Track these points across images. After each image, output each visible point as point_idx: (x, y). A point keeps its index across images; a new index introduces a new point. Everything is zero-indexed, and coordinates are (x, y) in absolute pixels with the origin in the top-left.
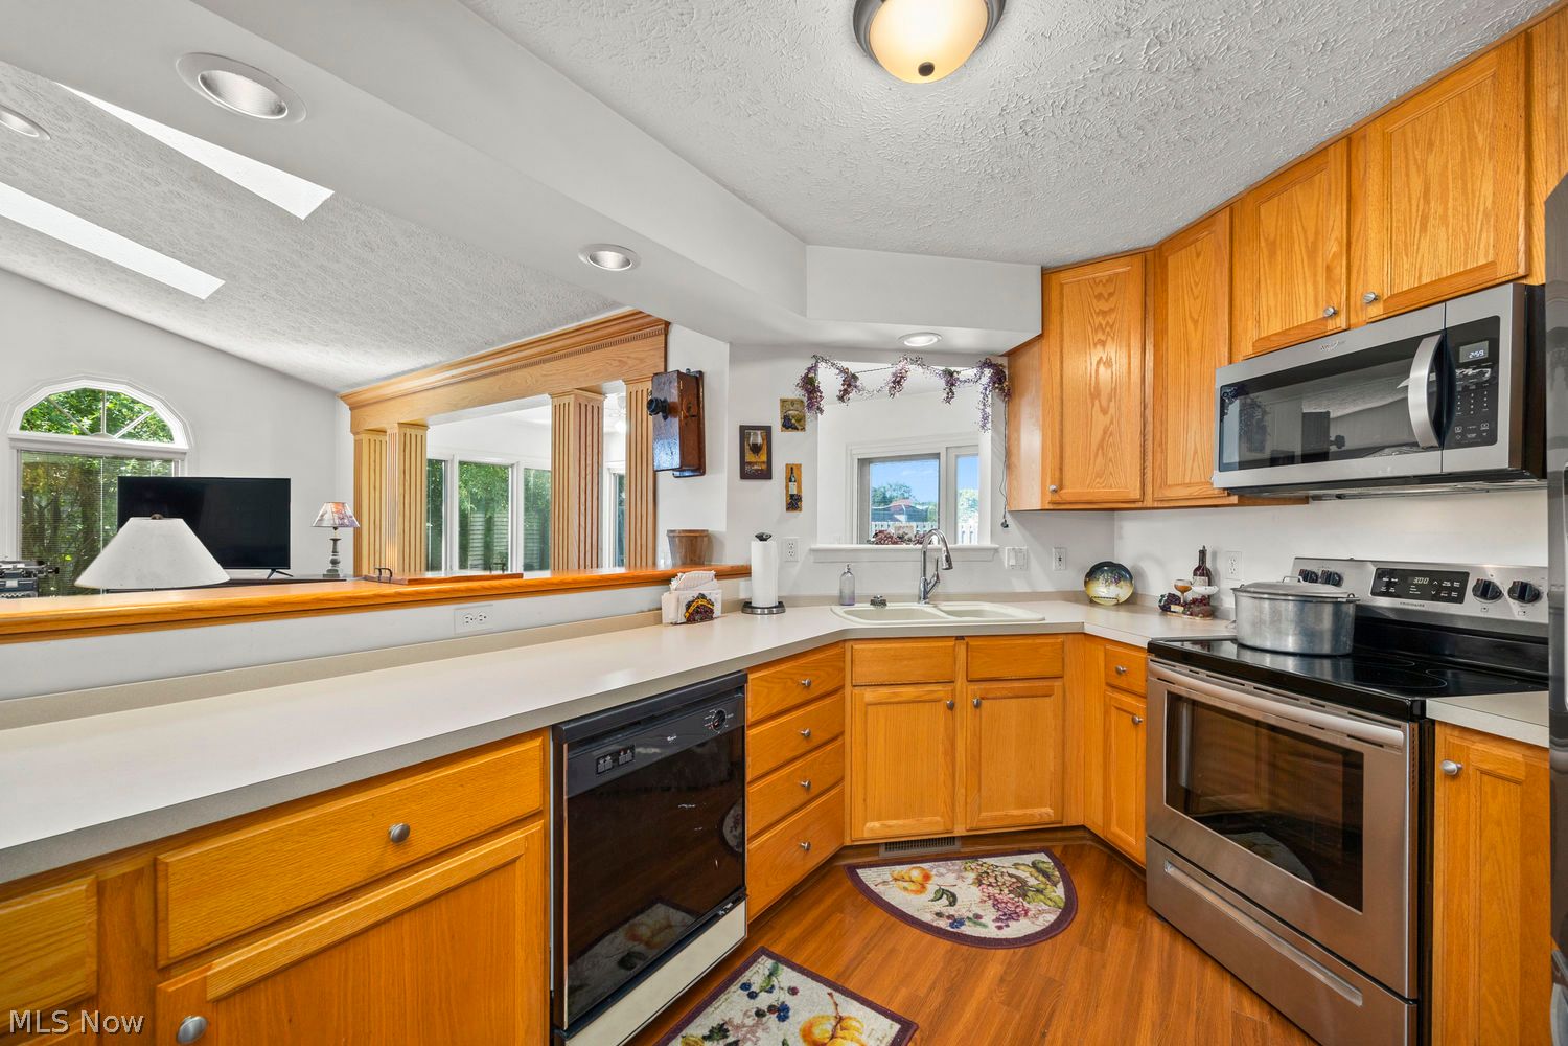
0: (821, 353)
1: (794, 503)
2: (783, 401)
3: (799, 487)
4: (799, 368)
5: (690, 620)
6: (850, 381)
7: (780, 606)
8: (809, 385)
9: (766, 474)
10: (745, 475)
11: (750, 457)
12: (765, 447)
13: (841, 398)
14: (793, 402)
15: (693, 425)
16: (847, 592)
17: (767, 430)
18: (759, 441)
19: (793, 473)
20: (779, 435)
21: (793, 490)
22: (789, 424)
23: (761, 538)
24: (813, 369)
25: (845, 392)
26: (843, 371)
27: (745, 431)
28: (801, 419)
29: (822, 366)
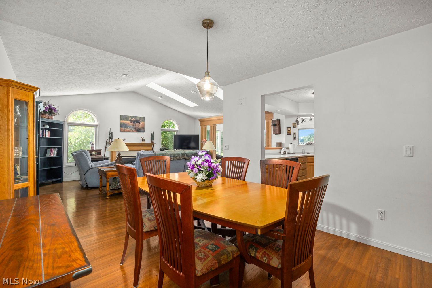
0: (298, 116)
1: (295, 138)
2: (293, 123)
3: (296, 136)
4: (295, 119)
5: (284, 154)
6: (303, 120)
7: (294, 153)
8: (297, 121)
9: (290, 134)
10: (287, 134)
11: (288, 132)
12: (290, 131)
13: (302, 123)
14: (294, 124)
15: (279, 127)
16: (303, 151)
17: (291, 128)
18: (290, 129)
19: (294, 134)
20: (292, 129)
21: (295, 136)
22: (294, 127)
23: (291, 143)
24: (298, 118)
25: (303, 122)
26: (302, 119)
27: (287, 128)
28: (296, 126)
29: (299, 118)
